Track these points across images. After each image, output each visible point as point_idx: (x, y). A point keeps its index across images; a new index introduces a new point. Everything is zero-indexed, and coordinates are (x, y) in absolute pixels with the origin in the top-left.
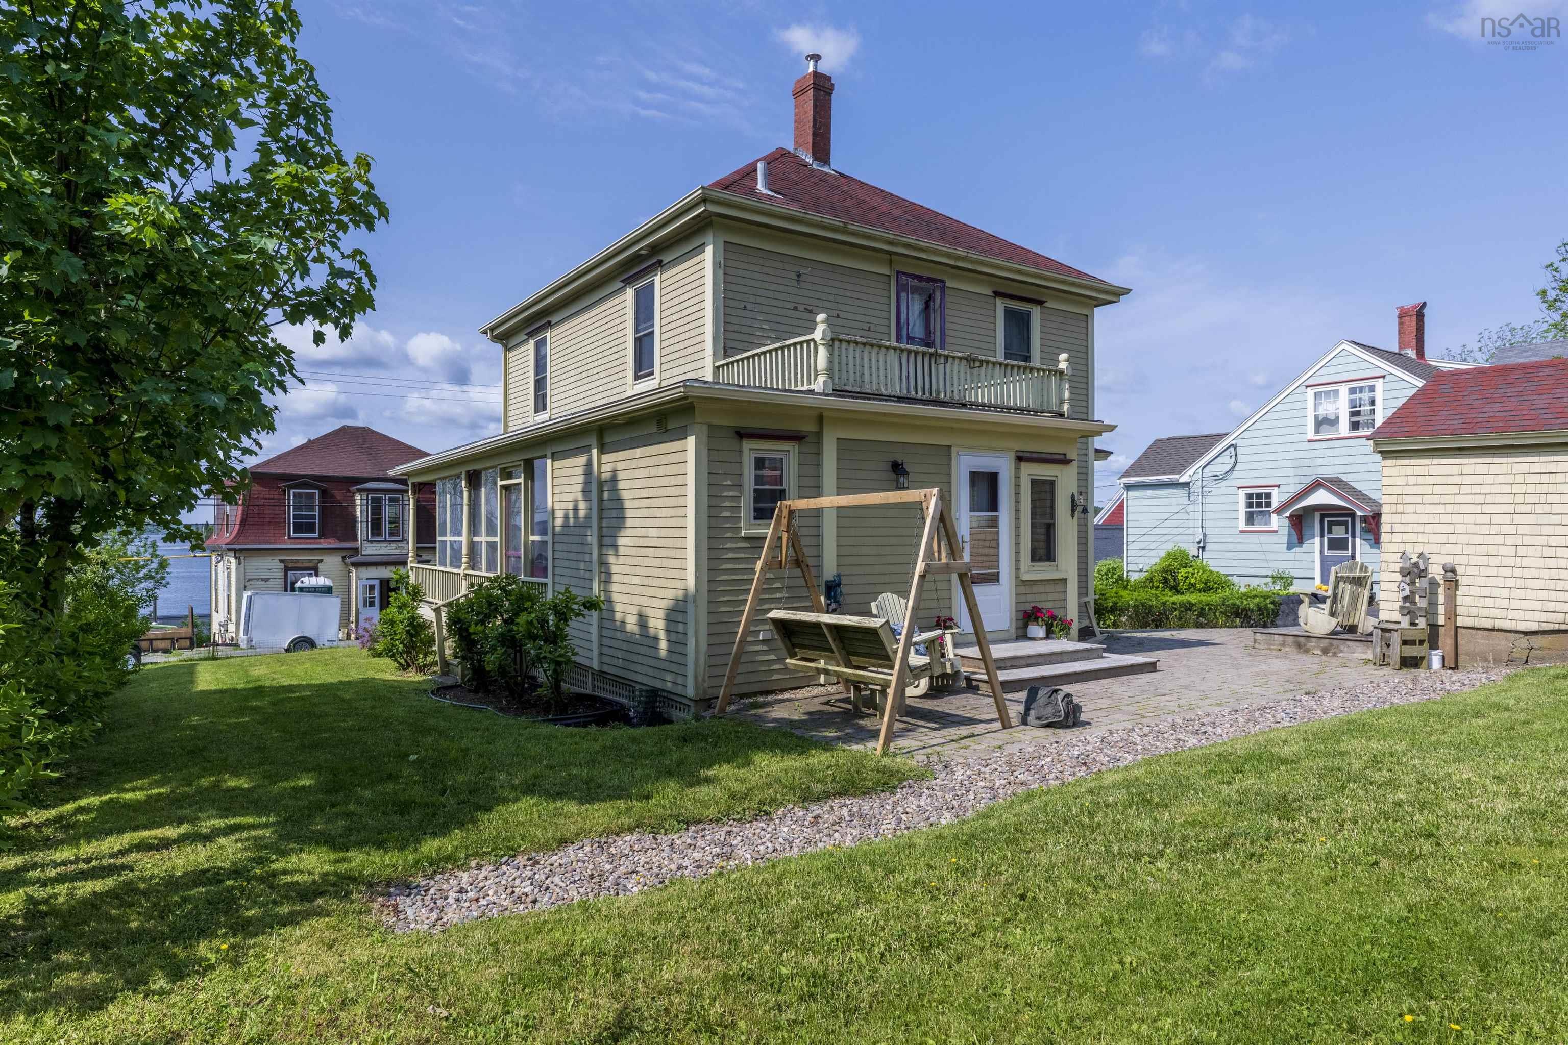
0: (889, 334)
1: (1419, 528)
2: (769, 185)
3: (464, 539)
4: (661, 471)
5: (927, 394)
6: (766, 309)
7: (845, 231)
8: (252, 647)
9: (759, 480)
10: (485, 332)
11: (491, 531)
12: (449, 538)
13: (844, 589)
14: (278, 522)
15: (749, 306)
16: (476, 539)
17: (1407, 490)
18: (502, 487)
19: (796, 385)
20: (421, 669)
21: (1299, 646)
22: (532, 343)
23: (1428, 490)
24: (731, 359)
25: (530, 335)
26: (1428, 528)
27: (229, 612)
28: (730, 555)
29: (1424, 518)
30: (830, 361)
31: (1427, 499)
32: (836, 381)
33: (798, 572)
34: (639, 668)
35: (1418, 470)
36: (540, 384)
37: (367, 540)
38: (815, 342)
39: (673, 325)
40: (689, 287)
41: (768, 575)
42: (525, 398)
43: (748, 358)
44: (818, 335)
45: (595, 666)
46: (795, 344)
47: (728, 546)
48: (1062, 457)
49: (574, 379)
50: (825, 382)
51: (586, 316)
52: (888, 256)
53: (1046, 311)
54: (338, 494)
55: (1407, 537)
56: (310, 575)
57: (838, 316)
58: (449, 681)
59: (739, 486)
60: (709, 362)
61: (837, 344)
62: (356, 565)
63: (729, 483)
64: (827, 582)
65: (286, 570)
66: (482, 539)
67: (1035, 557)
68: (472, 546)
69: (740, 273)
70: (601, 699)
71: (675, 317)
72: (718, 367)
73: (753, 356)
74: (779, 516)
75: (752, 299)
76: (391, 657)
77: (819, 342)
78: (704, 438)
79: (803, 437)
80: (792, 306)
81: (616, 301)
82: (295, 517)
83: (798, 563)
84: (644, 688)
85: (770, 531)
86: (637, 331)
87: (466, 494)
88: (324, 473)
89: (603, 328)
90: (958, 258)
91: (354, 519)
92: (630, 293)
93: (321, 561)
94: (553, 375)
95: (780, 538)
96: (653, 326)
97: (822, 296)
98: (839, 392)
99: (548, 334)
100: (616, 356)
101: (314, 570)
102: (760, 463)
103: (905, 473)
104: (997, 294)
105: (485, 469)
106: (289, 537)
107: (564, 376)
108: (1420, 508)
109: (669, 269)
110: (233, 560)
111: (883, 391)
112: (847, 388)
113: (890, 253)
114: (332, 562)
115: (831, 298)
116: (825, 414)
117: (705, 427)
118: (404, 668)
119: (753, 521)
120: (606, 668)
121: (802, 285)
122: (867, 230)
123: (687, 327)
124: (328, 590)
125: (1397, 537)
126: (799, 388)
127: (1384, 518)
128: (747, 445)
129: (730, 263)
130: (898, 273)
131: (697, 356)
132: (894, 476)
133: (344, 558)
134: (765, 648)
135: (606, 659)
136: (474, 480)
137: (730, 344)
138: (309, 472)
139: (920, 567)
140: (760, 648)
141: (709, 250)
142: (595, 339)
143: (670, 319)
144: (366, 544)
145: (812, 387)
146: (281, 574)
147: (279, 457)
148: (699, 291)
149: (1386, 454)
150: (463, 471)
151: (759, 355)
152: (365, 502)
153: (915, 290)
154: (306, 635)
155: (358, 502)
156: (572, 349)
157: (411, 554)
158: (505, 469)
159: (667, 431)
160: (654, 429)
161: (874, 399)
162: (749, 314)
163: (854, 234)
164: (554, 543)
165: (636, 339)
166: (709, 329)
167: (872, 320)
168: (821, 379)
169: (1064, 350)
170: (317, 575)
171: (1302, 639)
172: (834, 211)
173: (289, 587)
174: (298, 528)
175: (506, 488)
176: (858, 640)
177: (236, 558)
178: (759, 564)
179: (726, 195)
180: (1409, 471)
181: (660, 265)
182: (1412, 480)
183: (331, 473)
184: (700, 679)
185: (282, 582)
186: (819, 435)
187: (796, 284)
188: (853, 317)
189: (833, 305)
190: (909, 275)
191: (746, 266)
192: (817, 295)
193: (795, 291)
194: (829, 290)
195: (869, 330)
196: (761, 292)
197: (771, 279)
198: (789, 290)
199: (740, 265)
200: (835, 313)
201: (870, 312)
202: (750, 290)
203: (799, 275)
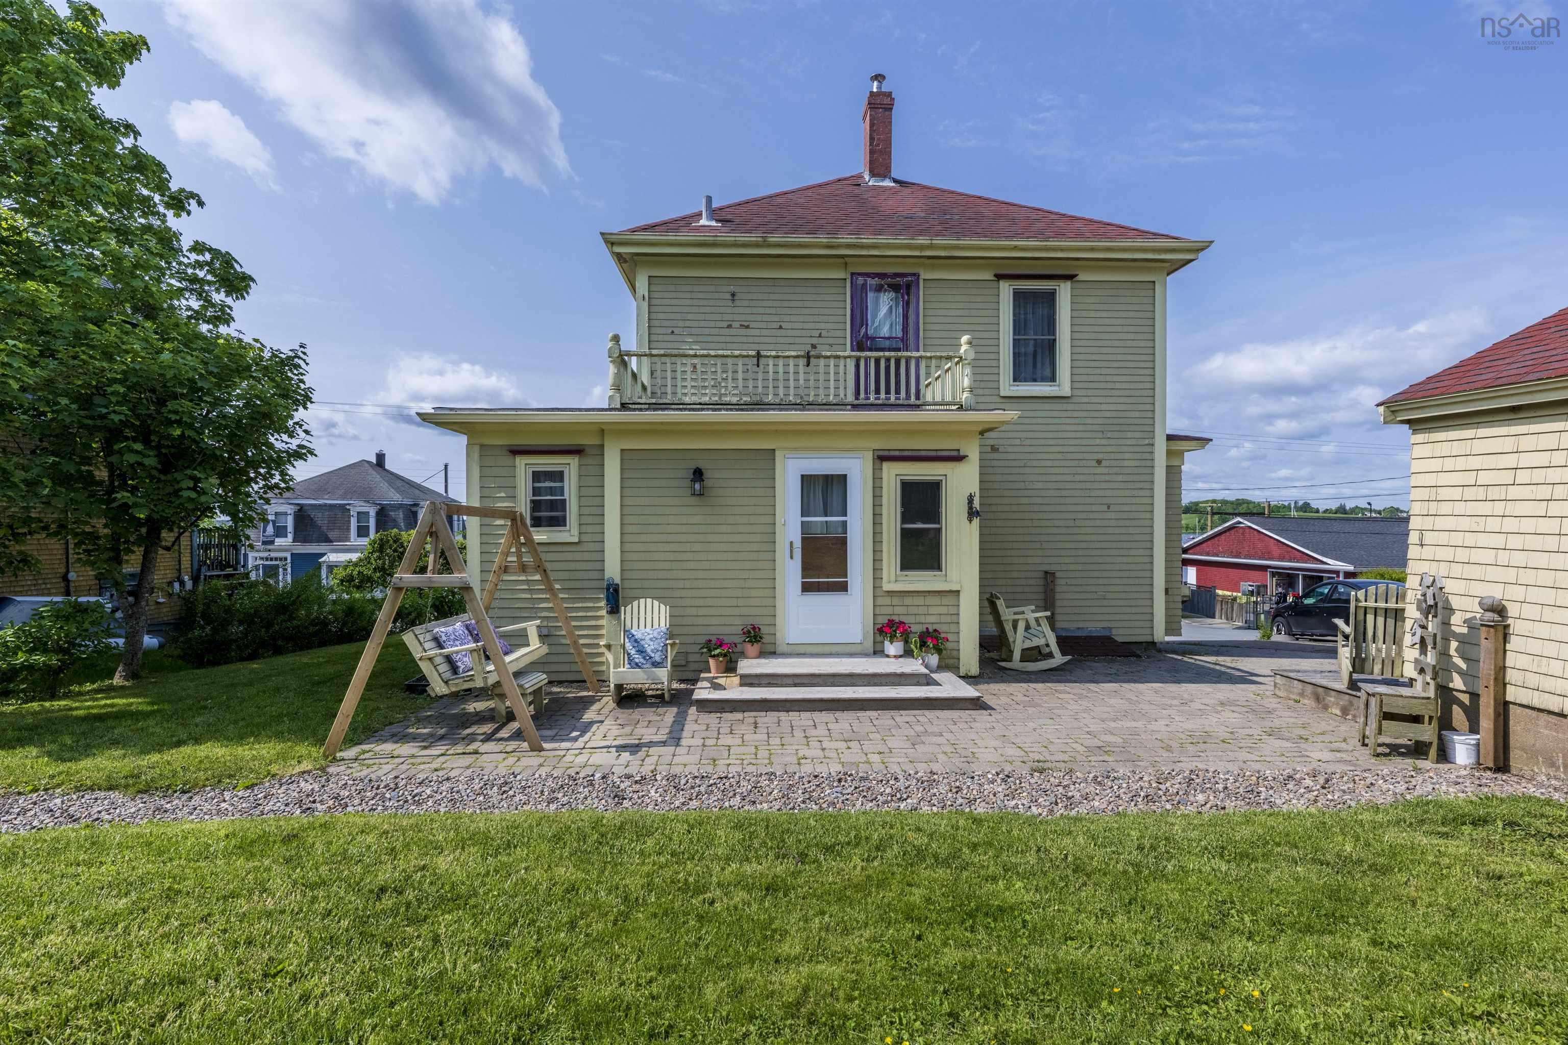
1: (1457, 539)
5: (747, 398)
6: (695, 331)
9: (536, 491)
15: (676, 331)
17: (1444, 479)
21: (1318, 699)
23: (1470, 478)
26: (1470, 540)
29: (1465, 524)
31: (1470, 493)
35: (1456, 448)
48: (955, 454)
50: (611, 397)
52: (841, 260)
53: (1076, 285)
55: (1443, 553)
57: (781, 328)
63: (503, 495)
67: (908, 563)
69: (667, 302)
75: (681, 324)
79: (585, 451)
80: (725, 324)
90: (922, 247)
97: (761, 311)
102: (537, 476)
103: (699, 479)
104: (999, 277)
108: (1460, 508)
115: (773, 311)
116: (605, 428)
119: (531, 528)
121: (737, 303)
125: (1427, 552)
127: (1414, 523)
128: (521, 462)
129: (655, 295)
130: (852, 274)
149: (1416, 425)
153: (879, 289)
162: (677, 338)
163: (780, 245)
167: (823, 326)
169: (966, 332)
171: (1320, 690)
180: (1445, 449)
182: (1449, 464)
186: (600, 448)
187: (730, 303)
188: (800, 326)
189: (776, 318)
190: (868, 275)
191: (674, 295)
192: (755, 310)
193: (729, 310)
194: (769, 304)
195: (820, 336)
196: (690, 317)
197: (701, 303)
198: (722, 310)
199: (666, 295)
200: (777, 325)
201: (821, 318)
202: (678, 316)
203: (733, 295)
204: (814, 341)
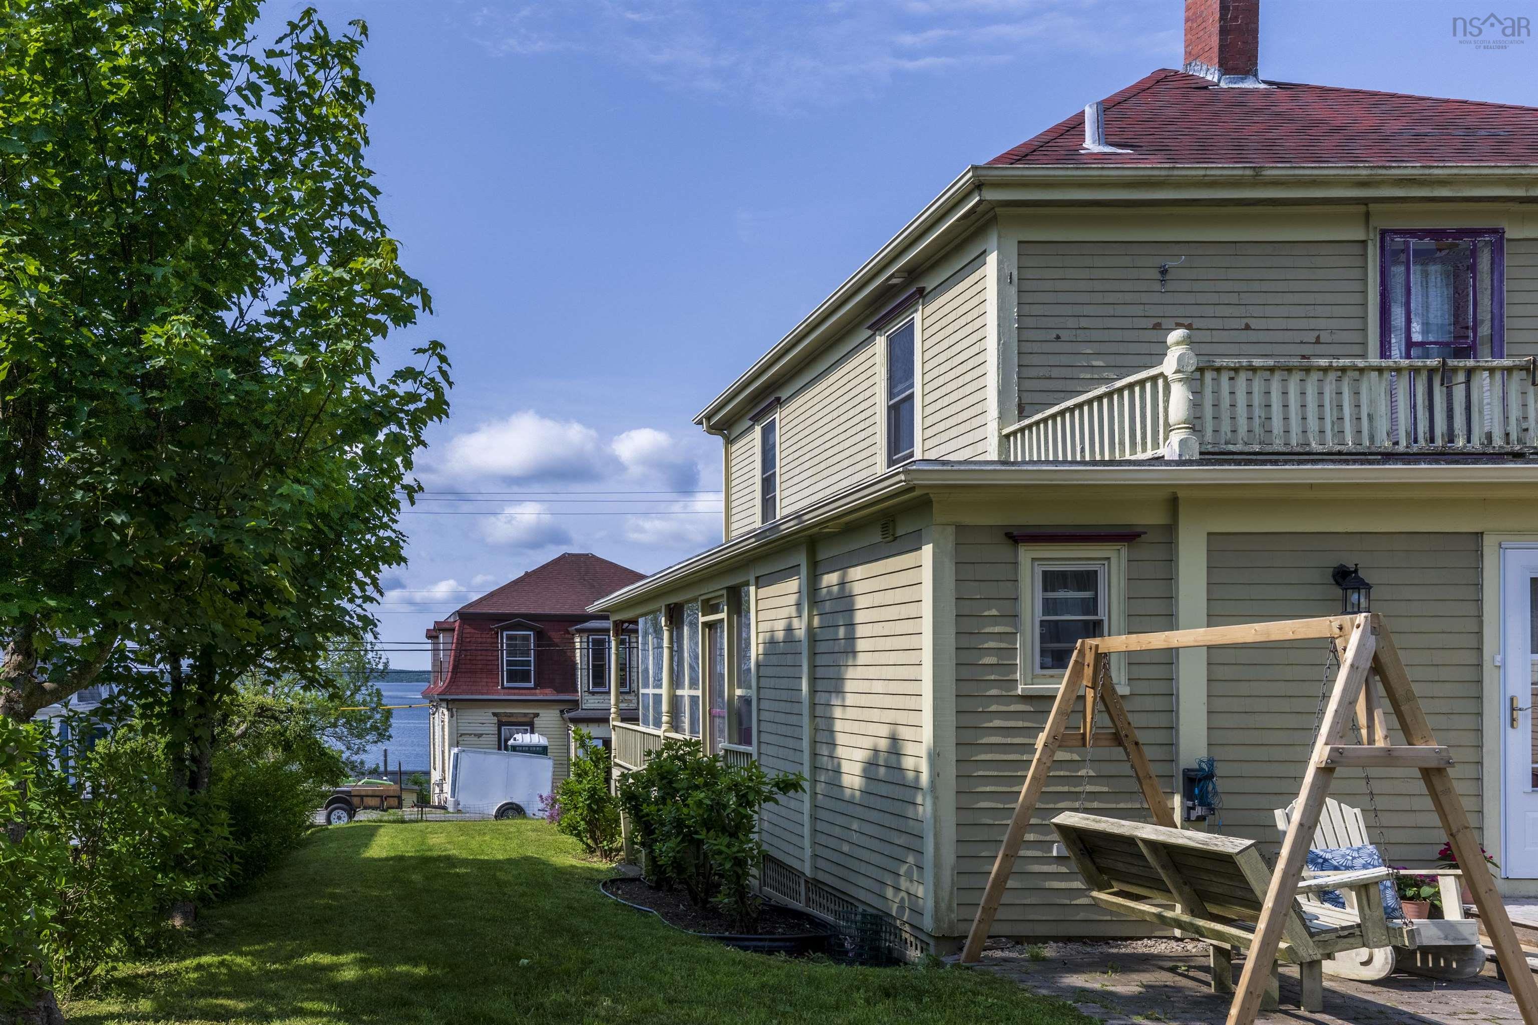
0: (1364, 344)
2: (1105, 137)
3: (664, 691)
4: (889, 597)
5: (1422, 442)
6: (1096, 335)
7: (1257, 181)
8: (459, 811)
9: (1049, 606)
10: (700, 423)
11: (693, 684)
12: (651, 691)
13: (1220, 784)
14: (491, 670)
15: (1064, 335)
16: (679, 692)
18: (705, 624)
19: (1133, 450)
20: (607, 854)
22: (758, 429)
24: (1027, 422)
25: (756, 419)
27: (444, 771)
28: (997, 723)
30: (1196, 405)
32: (1209, 436)
33: (1118, 753)
34: (862, 881)
36: (768, 484)
37: (588, 691)
38: (1165, 378)
39: (941, 380)
40: (962, 321)
41: (1061, 755)
42: (751, 504)
43: (1054, 417)
44: (1169, 366)
45: (808, 872)
46: (1131, 386)
47: (993, 708)
49: (810, 473)
50: (1182, 443)
51: (825, 384)
52: (1362, 208)
54: (556, 636)
56: (525, 732)
57: (1247, 327)
58: (632, 872)
59: (1014, 617)
60: (992, 431)
61: (1209, 376)
62: (575, 721)
63: (994, 612)
64: (1186, 772)
65: (500, 724)
66: (685, 692)
68: (675, 703)
69: (1048, 285)
70: (810, 918)
71: (943, 369)
72: (1008, 436)
73: (1062, 413)
74: (1079, 664)
75: (1071, 323)
76: (576, 835)
77: (1171, 377)
78: (950, 545)
79: (1138, 535)
80: (1150, 323)
81: (862, 357)
82: (509, 663)
83: (1118, 739)
84: (870, 910)
85: (1062, 687)
86: (891, 395)
87: (666, 635)
88: (540, 611)
89: (846, 398)
91: (575, 664)
92: (881, 342)
93: (537, 715)
94: (784, 470)
95: (1082, 698)
96: (912, 386)
97: (1213, 298)
98: (1209, 457)
99: (777, 416)
100: (863, 435)
101: (530, 726)
102: (1052, 580)
103: (1362, 585)
105: (688, 601)
106: (503, 687)
107: (797, 470)
109: (935, 299)
110: (446, 712)
111: (1315, 446)
112: (1231, 448)
113: (1365, 201)
114: (548, 717)
115: (1234, 298)
116: (1181, 494)
117: (951, 530)
118: (591, 850)
119: (1038, 671)
120: (821, 877)
121: (1170, 286)
122: (1309, 170)
123: (961, 381)
124: (542, 751)
126: (1140, 456)
128: (1026, 554)
129: (1029, 274)
130: (1383, 233)
131: (976, 422)
132: (1339, 592)
133: (562, 712)
134: (1064, 869)
135: (821, 864)
136: (675, 616)
137: (1028, 397)
138: (523, 610)
139: (1320, 753)
140: (1053, 868)
141: (992, 259)
142: (835, 414)
143: (935, 373)
144: (587, 697)
145: (1160, 452)
146: (494, 729)
147: (492, 595)
148: (978, 323)
150: (662, 604)
151: (1071, 410)
152: (585, 645)
153: (1424, 257)
154: (515, 801)
155: (578, 645)
156: (807, 432)
157: (613, 710)
158: (708, 600)
159: (895, 539)
160: (877, 537)
161: (1286, 462)
162: (1067, 347)
163: (1276, 183)
164: (759, 699)
165: (890, 408)
166: (992, 380)
167: (1322, 323)
168: (1176, 437)
170: (532, 732)
172: (1238, 152)
173: (502, 745)
174: (512, 676)
175: (709, 625)
176: (1208, 871)
177: (448, 710)
178: (1042, 738)
179: (1020, 171)
181: (922, 295)
183: (547, 611)
184: (943, 906)
185: (495, 738)
186: (1170, 531)
187: (1157, 286)
188: (1282, 324)
189: (1236, 311)
190: (1412, 233)
191: (1059, 273)
192: (1201, 298)
193: (1156, 298)
194: (1227, 286)
195: (1318, 341)
196: (1087, 310)
197: (1108, 286)
198: (1145, 298)
199: (1048, 274)
200: (1242, 323)
201: (1319, 310)
202: (1068, 310)
203: (1164, 271)
204: (1307, 350)
